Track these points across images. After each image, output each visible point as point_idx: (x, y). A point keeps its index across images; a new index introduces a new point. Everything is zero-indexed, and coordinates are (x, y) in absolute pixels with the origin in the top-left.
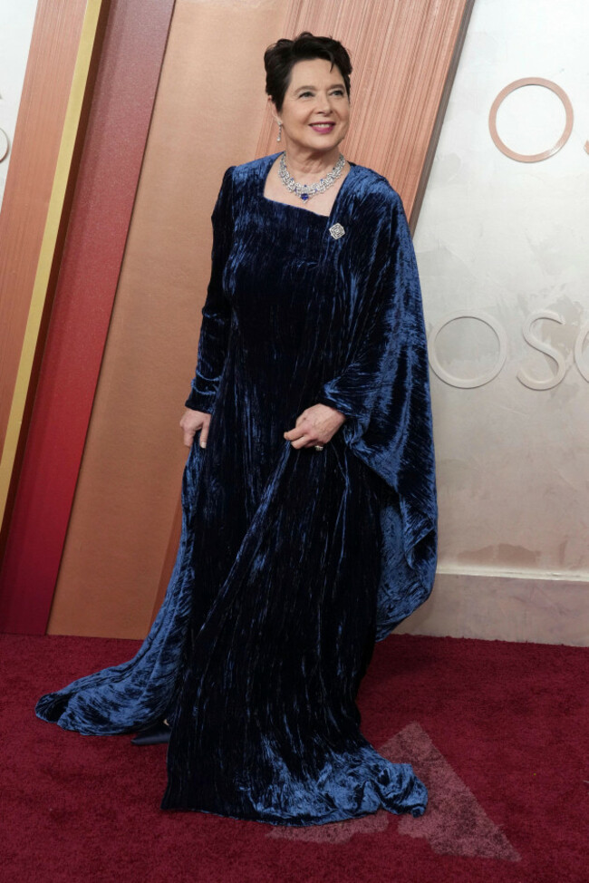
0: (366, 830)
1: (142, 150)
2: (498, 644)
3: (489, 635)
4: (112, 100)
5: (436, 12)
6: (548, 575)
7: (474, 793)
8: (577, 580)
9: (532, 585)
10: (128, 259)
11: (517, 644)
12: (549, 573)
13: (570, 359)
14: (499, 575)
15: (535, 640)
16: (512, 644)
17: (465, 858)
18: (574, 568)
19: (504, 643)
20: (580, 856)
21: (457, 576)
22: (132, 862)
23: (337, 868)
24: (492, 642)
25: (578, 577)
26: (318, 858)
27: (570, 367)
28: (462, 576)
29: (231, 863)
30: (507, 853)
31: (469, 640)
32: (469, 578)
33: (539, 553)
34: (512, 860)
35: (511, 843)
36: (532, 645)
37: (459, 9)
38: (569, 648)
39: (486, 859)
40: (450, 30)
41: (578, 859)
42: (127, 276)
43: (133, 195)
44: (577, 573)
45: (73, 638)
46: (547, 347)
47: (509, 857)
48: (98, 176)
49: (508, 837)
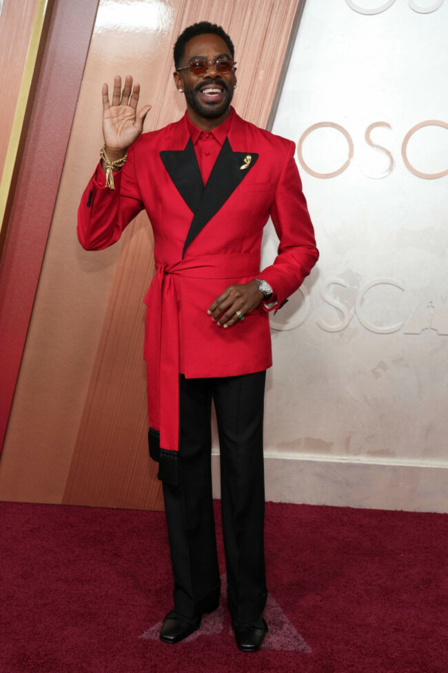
0: (208, 633)
1: (61, 167)
2: (304, 507)
3: (298, 500)
4: (41, 132)
5: (260, 78)
6: (338, 459)
7: (282, 607)
8: (358, 462)
9: (327, 465)
10: (51, 241)
11: (318, 506)
12: (339, 457)
13: (352, 311)
14: (305, 459)
15: (330, 504)
16: (314, 506)
17: (274, 650)
18: (356, 454)
19: (309, 506)
20: (351, 649)
21: (276, 460)
22: (46, 655)
23: (186, 659)
24: (300, 505)
25: (359, 460)
26: (174, 652)
27: (353, 317)
28: (280, 459)
29: (114, 655)
30: (301, 647)
31: (285, 504)
32: (285, 462)
33: (332, 444)
34: (306, 652)
35: (305, 641)
36: (327, 507)
37: (276, 76)
38: (353, 509)
39: (288, 651)
40: (270, 90)
41: (350, 650)
42: (50, 253)
43: (54, 197)
44: (357, 458)
45: (11, 503)
46: (337, 302)
47: (303, 650)
48: (31, 184)
49: (303, 636)
